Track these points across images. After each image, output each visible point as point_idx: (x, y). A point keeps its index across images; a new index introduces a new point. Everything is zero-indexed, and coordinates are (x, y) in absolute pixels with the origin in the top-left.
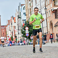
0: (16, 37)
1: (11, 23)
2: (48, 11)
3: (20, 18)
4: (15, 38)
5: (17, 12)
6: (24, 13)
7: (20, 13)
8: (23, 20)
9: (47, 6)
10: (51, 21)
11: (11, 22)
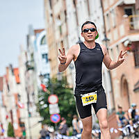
0: (22, 125)
1: (8, 86)
2: (113, 46)
3: (33, 68)
4: (20, 129)
5: (24, 53)
6: (44, 56)
7: (32, 55)
8: (41, 75)
9: (109, 31)
10: (123, 76)
11: (7, 81)
